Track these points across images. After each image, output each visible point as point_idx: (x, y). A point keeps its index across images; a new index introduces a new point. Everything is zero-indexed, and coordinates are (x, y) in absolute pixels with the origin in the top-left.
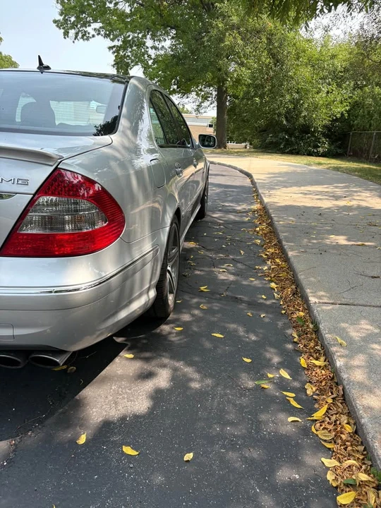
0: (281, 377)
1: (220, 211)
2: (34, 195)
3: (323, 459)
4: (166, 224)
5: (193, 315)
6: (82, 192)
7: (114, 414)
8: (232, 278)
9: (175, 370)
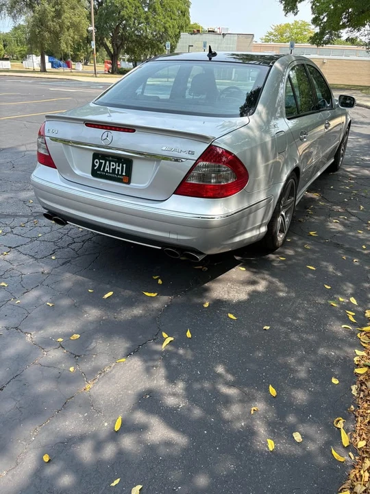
0: (350, 302)
1: (357, 165)
2: (197, 161)
3: (356, 351)
4: (282, 180)
5: (296, 251)
6: (224, 159)
7: (226, 297)
8: (341, 228)
9: (271, 282)
